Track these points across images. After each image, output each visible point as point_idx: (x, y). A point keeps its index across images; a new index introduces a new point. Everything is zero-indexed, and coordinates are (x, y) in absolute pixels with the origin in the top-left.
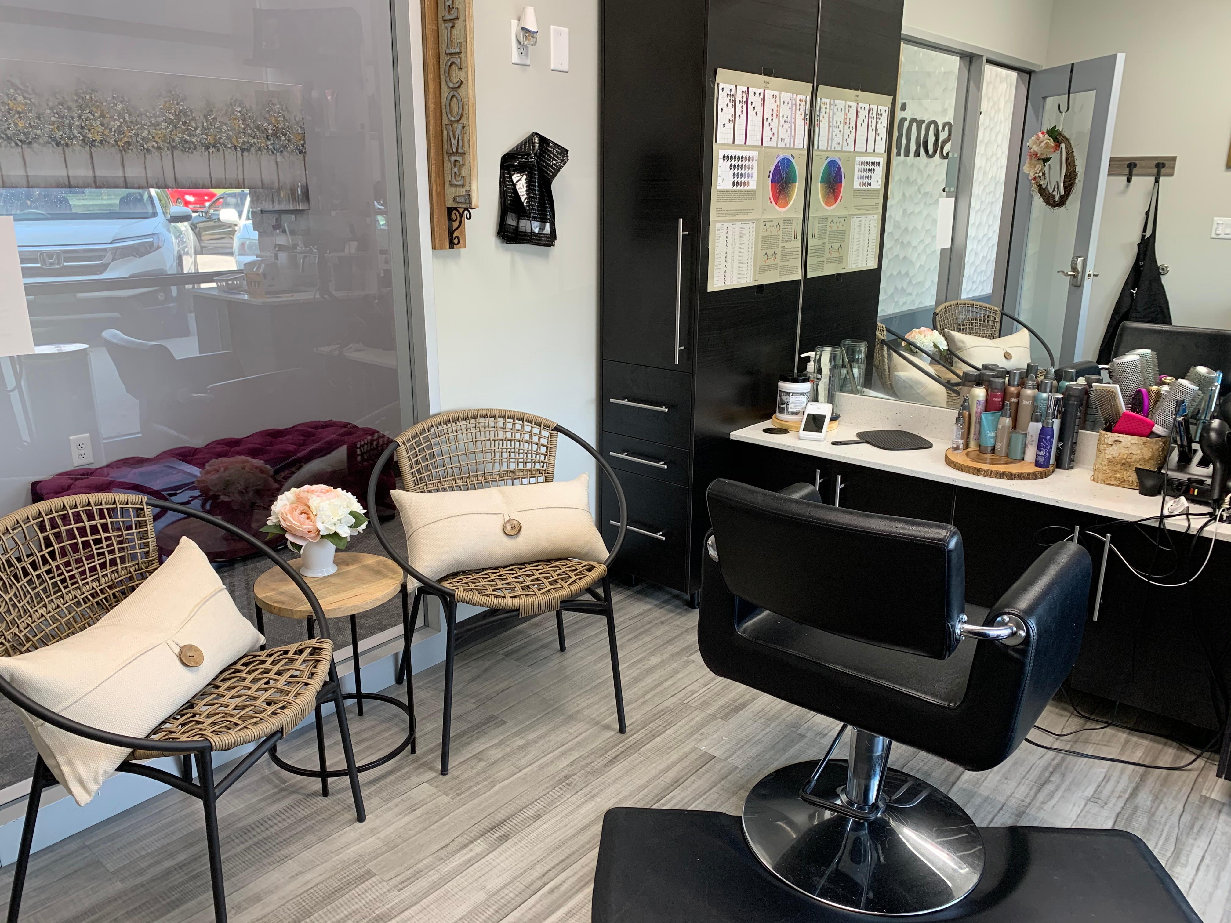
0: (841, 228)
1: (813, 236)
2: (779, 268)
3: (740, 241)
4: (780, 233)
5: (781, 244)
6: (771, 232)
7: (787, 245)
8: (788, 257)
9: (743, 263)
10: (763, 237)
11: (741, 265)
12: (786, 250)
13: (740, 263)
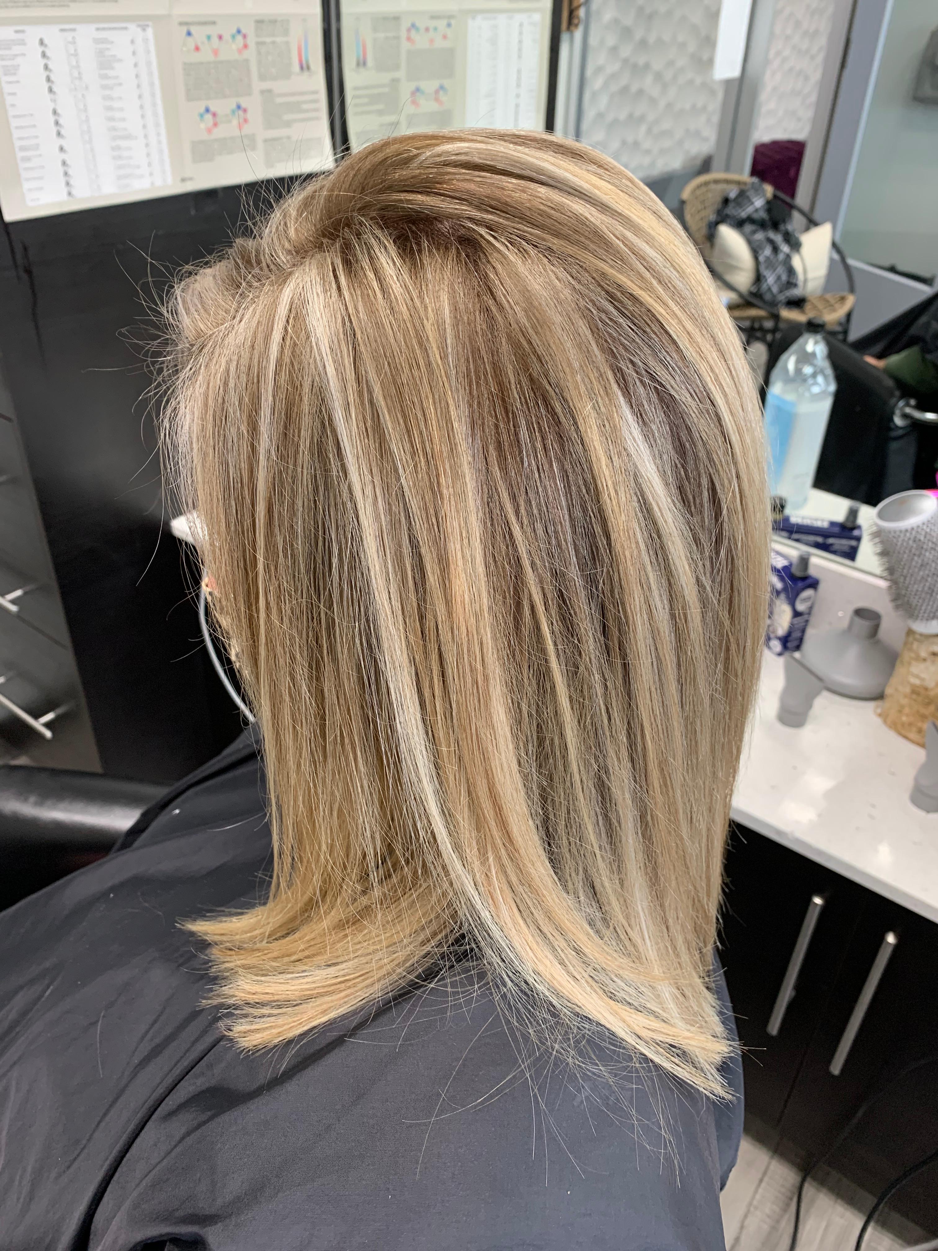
0: (439, 43)
1: (362, 63)
2: (260, 144)
3: (106, 77)
4: (251, 54)
5: (258, 86)
6: (216, 52)
7: (279, 86)
8: (287, 117)
9: (128, 137)
10: (188, 68)
11: (123, 143)
12: (279, 100)
13: (114, 138)
